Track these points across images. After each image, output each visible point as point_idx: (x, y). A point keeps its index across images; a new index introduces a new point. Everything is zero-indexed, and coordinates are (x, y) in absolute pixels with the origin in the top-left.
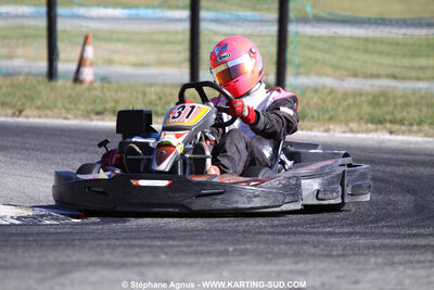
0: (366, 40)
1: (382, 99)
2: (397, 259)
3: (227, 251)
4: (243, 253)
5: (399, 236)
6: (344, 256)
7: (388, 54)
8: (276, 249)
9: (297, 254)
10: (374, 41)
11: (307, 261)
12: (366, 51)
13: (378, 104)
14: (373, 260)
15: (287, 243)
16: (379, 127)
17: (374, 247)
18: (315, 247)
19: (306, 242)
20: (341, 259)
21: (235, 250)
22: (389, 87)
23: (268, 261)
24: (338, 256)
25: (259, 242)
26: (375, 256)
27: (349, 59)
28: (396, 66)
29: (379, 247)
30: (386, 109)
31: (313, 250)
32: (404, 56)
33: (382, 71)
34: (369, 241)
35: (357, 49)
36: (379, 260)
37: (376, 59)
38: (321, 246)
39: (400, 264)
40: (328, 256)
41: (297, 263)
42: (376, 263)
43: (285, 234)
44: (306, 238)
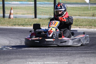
0: (73, 8)
1: (77, 21)
2: (82, 55)
3: (45, 55)
4: (48, 55)
5: (82, 51)
6: (71, 55)
7: (78, 11)
8: (56, 54)
9: (60, 55)
10: (75, 8)
11: (62, 56)
12: (73, 10)
13: (77, 22)
14: (77, 56)
15: (58, 53)
16: (77, 27)
17: (77, 53)
18: (64, 53)
19: (62, 52)
20: (70, 56)
21: (47, 54)
22: (79, 18)
23: (54, 57)
24: (69, 55)
25: (52, 52)
26: (78, 55)
27: (70, 12)
28: (80, 13)
29: (78, 53)
30: (78, 23)
31: (64, 54)
32: (82, 11)
33: (77, 14)
34: (76, 52)
35: (71, 10)
36: (79, 56)
37: (75, 12)
38: (66, 53)
39: (83, 57)
40: (67, 55)
41: (60, 57)
42: (78, 57)
43: (57, 51)
44: (62, 51)
